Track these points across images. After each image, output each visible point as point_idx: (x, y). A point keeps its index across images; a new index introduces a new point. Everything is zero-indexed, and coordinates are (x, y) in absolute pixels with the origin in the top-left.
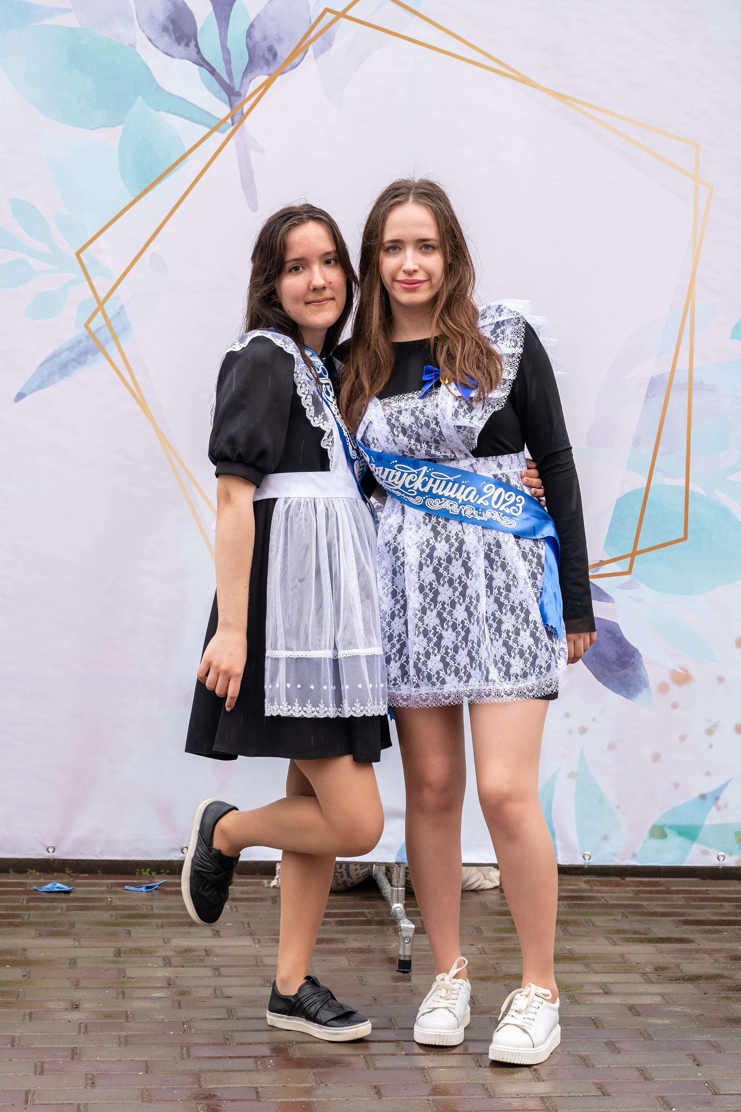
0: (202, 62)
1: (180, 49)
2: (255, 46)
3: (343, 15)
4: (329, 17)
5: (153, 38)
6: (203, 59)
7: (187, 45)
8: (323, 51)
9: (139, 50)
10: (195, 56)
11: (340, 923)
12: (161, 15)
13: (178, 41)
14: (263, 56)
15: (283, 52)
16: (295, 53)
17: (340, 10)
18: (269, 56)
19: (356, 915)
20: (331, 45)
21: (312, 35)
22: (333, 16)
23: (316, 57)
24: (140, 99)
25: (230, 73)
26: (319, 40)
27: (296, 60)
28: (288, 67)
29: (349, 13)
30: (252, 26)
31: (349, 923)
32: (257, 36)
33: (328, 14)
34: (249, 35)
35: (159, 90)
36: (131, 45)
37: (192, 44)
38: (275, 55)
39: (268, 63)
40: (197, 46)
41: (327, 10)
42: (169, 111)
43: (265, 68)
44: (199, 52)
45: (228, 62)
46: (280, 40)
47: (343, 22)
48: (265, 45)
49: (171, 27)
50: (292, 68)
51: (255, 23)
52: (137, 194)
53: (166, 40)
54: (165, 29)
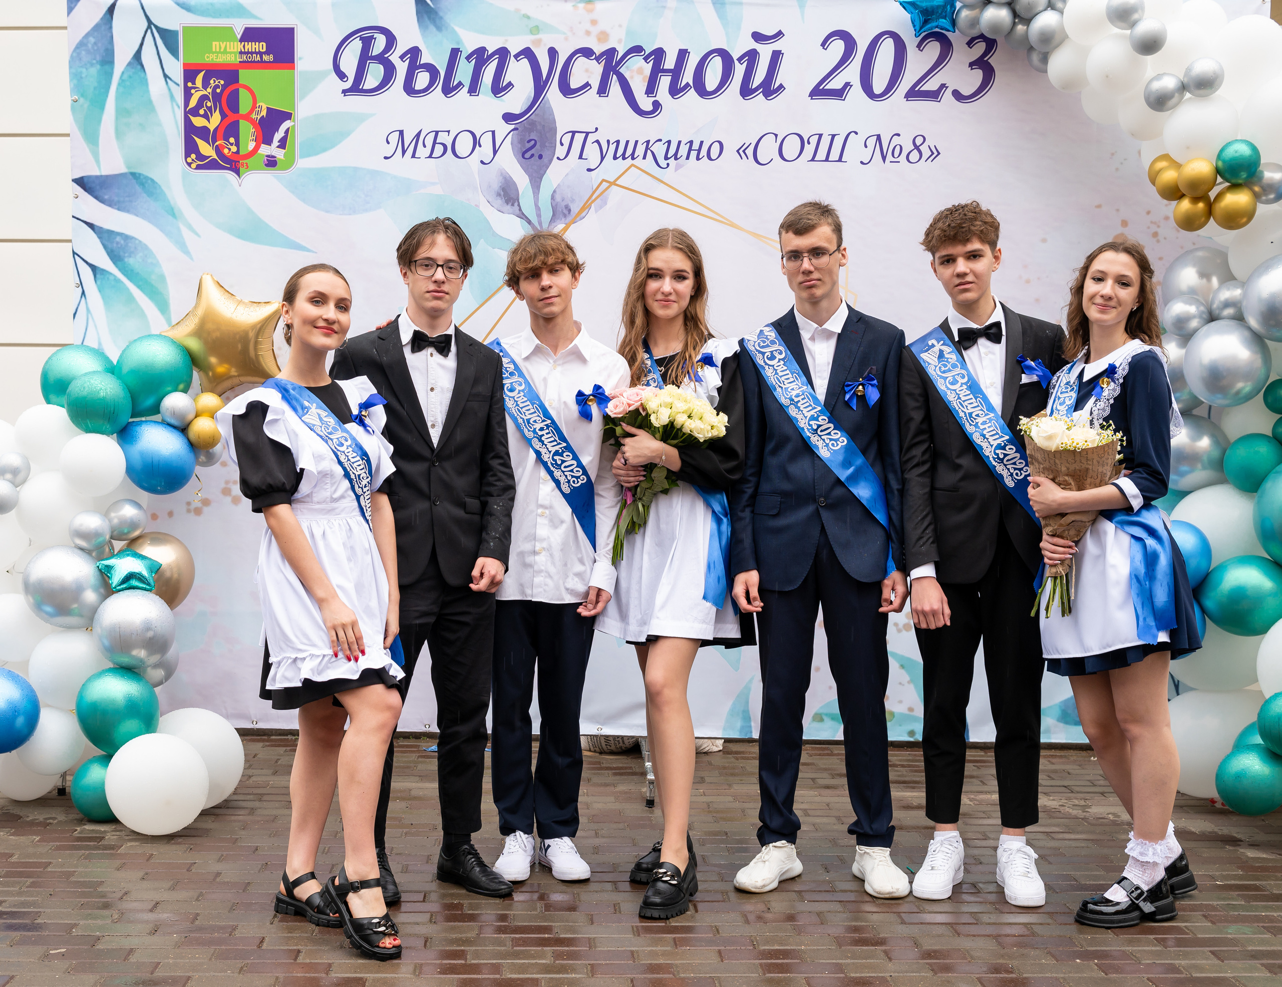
0: (522, 216)
1: (508, 208)
2: (556, 205)
3: (614, 183)
4: (605, 185)
5: (490, 200)
6: (523, 214)
7: (513, 205)
8: (601, 207)
9: (481, 208)
10: (518, 212)
11: (615, 774)
12: (496, 185)
13: (507, 202)
14: (562, 210)
15: (575, 209)
16: (583, 209)
17: (612, 180)
18: (566, 212)
19: (626, 768)
20: (606, 204)
21: (594, 197)
22: (608, 184)
23: (596, 211)
24: (482, 240)
25: (540, 223)
26: (598, 200)
27: (584, 214)
28: (578, 219)
29: (617, 183)
30: (554, 191)
31: (621, 774)
32: (558, 198)
33: (604, 183)
34: (553, 198)
35: (495, 234)
36: (476, 205)
37: (516, 204)
38: (570, 211)
39: (565, 216)
40: (519, 205)
41: (603, 180)
42: (501, 249)
43: (563, 219)
44: (520, 210)
45: (539, 216)
46: (573, 201)
47: (614, 188)
48: (563, 204)
49: (502, 193)
50: (581, 219)
51: (557, 190)
52: (481, 303)
53: (499, 202)
54: (499, 195)
